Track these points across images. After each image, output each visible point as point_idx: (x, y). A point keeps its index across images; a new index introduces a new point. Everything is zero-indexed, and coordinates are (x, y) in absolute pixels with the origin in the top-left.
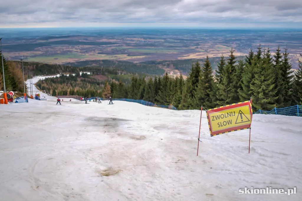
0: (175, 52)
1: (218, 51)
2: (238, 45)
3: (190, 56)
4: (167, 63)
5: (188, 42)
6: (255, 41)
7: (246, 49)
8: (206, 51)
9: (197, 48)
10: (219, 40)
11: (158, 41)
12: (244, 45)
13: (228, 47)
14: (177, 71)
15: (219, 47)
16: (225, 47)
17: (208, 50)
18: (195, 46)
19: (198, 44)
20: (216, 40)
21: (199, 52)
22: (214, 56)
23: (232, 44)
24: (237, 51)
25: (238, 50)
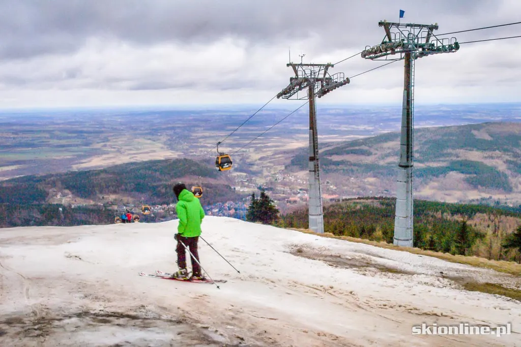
0: (68, 156)
1: (138, 149)
2: (169, 137)
3: (93, 161)
4: (52, 178)
5: (90, 137)
6: (196, 129)
7: (181, 144)
8: (119, 151)
9: (105, 146)
10: (141, 130)
11: (39, 136)
12: (179, 137)
13: (154, 141)
14: (67, 191)
15: (139, 143)
16: (149, 142)
17: (121, 148)
18: (101, 142)
19: (106, 140)
20: (136, 129)
21: (107, 153)
22: (130, 159)
23: (161, 135)
24: (167, 148)
25: (168, 146)
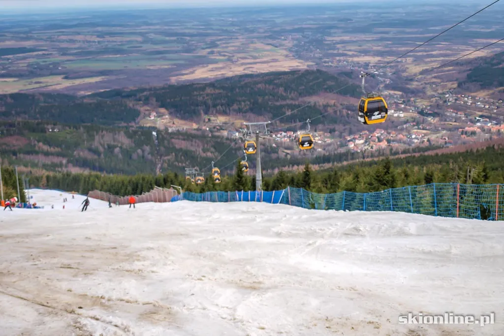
0: (164, 65)
1: (255, 58)
2: (296, 42)
3: (196, 72)
4: (145, 93)
5: (193, 41)
6: (332, 31)
7: (311, 52)
8: (230, 60)
9: (212, 53)
10: (259, 33)
11: (128, 39)
12: (309, 42)
13: (276, 47)
14: (163, 110)
15: (256, 50)
16: (269, 47)
17: (233, 56)
18: (207, 48)
19: (213, 45)
20: (252, 31)
21: (216, 62)
22: (244, 70)
23: (285, 40)
24: (293, 56)
25: (294, 54)
